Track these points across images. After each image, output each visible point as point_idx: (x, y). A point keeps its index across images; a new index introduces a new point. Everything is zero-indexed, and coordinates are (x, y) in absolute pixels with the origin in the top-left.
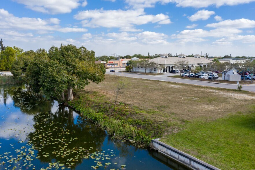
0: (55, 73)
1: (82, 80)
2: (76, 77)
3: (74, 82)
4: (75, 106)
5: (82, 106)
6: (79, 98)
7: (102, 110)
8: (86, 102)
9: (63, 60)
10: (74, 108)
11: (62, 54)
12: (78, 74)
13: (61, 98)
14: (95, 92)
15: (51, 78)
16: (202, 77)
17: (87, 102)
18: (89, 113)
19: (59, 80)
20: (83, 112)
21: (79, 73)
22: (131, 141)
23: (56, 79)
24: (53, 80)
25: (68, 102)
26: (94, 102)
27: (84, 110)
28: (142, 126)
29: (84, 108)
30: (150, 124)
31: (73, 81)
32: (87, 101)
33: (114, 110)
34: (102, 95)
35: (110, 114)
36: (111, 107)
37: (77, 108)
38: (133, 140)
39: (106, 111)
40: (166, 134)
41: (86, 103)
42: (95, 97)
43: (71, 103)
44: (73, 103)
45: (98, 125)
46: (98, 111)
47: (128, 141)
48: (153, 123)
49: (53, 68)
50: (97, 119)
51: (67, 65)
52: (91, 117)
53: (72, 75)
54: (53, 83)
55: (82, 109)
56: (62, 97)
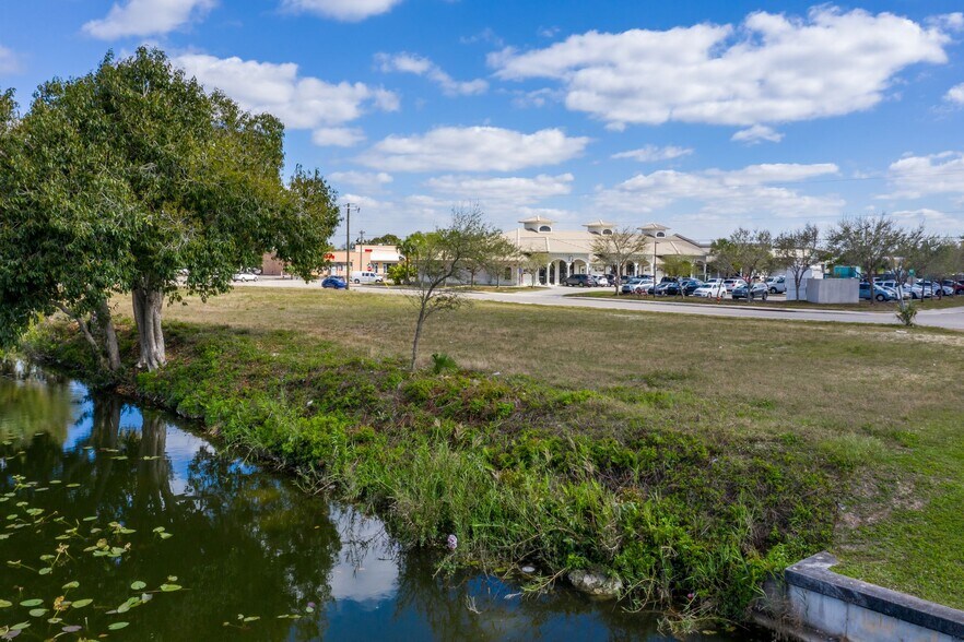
0: (52, 190)
1: (222, 239)
2: (187, 222)
3: (174, 247)
4: (174, 395)
5: (216, 388)
6: (199, 353)
7: (338, 399)
8: (236, 369)
9: (104, 129)
10: (167, 404)
11: (106, 101)
12: (199, 206)
13: (102, 359)
14: (280, 334)
15: (31, 223)
16: (704, 291)
17: (244, 370)
18: (260, 423)
19: (83, 229)
20: (223, 418)
21: (202, 196)
22: (588, 581)
23: (61, 224)
24: (40, 234)
25: (136, 379)
26: (282, 367)
27: (226, 410)
28: (635, 472)
29: (227, 398)
30: (696, 460)
31: (161, 238)
32: (246, 363)
33: (413, 396)
34: (317, 340)
35: (387, 420)
36: (390, 380)
37: (186, 403)
38: (608, 577)
39: (363, 404)
40: (851, 519)
41: (237, 372)
42: (281, 347)
43: (156, 379)
44: (167, 379)
45: (320, 486)
46: (311, 408)
47: (564, 583)
48: (713, 453)
49: (45, 160)
50: (315, 452)
51: (132, 158)
52: (270, 442)
53: (155, 205)
54: (44, 251)
55: (216, 405)
56: (107, 354)
